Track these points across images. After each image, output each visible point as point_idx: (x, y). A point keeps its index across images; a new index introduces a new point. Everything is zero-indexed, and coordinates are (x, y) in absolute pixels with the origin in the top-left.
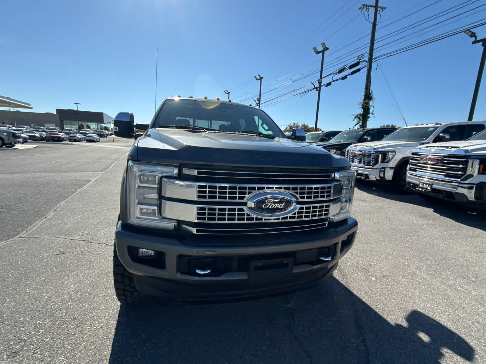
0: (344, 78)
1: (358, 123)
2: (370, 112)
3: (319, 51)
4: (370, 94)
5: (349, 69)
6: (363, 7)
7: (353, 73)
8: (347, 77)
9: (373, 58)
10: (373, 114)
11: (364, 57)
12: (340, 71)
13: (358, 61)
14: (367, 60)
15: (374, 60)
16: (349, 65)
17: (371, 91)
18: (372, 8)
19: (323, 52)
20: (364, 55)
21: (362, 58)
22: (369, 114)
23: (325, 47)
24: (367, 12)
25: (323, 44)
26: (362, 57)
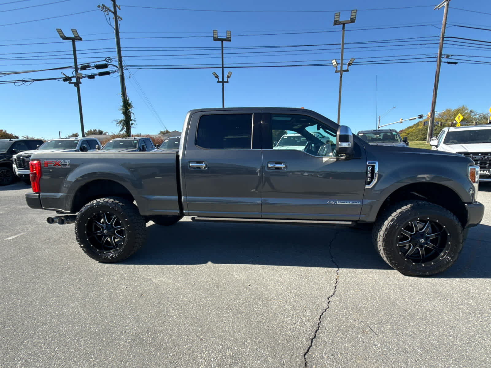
0: (92, 77)
1: (122, 129)
2: (132, 119)
3: (67, 36)
4: (128, 101)
5: (95, 69)
6: (102, 7)
7: (101, 74)
8: (95, 76)
9: (123, 65)
10: (135, 121)
11: (112, 61)
12: (84, 68)
13: (106, 63)
14: (118, 66)
15: (124, 68)
16: (96, 64)
17: (127, 97)
18: (110, 12)
19: (73, 40)
20: (111, 59)
21: (109, 61)
22: (131, 120)
23: (77, 35)
24: (107, 14)
25: (74, 31)
26: (109, 59)
